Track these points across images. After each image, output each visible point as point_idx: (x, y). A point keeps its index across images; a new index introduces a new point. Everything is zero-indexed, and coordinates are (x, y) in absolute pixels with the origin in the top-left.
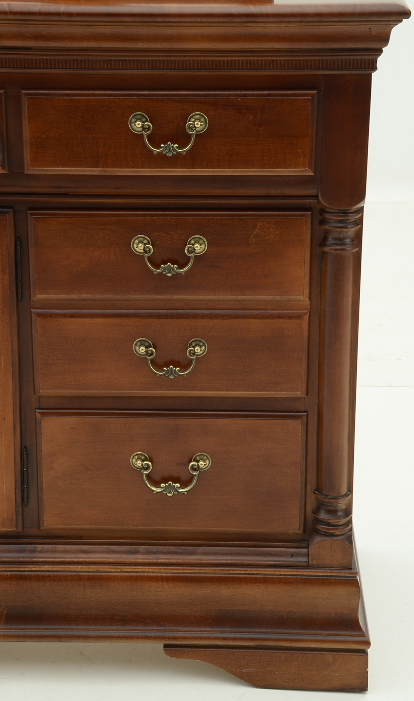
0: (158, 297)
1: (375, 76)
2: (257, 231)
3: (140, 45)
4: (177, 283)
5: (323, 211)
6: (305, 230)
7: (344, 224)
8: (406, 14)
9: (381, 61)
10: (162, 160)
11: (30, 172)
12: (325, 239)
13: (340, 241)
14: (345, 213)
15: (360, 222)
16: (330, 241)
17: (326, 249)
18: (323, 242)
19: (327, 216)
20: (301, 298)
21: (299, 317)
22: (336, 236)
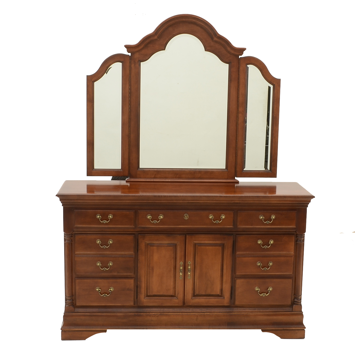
0: (263, 253)
1: (307, 208)
2: (284, 239)
3: (262, 202)
4: (267, 250)
5: (297, 235)
6: (293, 238)
7: (301, 237)
8: (314, 197)
9: (309, 205)
10: (266, 224)
11: (238, 227)
12: (297, 240)
13: (300, 241)
14: (302, 235)
15: (304, 237)
16: (298, 241)
17: (298, 242)
18: (297, 241)
19: (298, 236)
20: (292, 253)
21: (292, 257)
22: (300, 240)
